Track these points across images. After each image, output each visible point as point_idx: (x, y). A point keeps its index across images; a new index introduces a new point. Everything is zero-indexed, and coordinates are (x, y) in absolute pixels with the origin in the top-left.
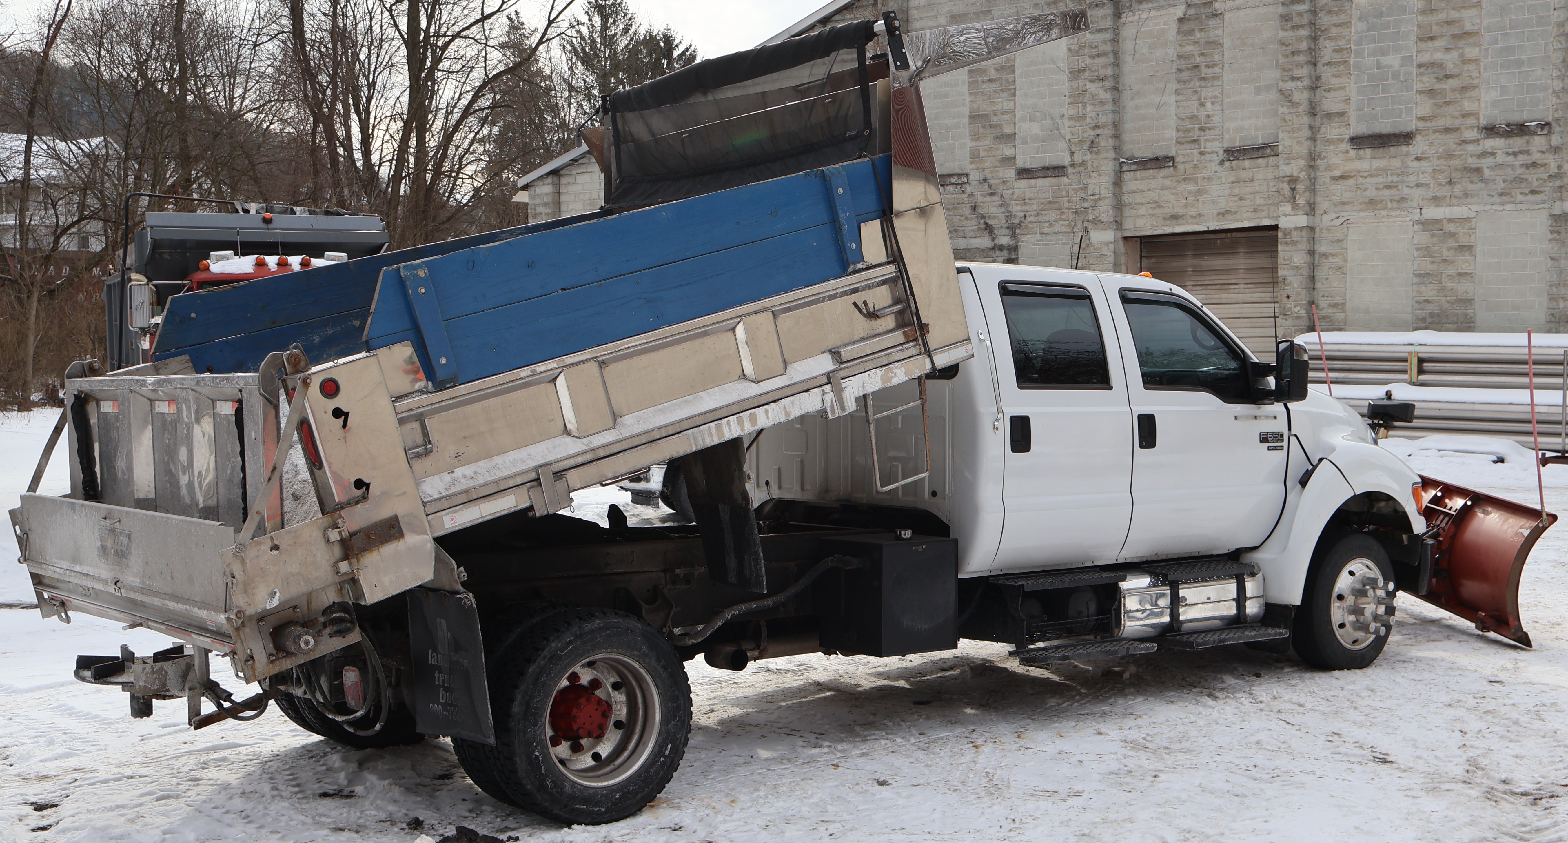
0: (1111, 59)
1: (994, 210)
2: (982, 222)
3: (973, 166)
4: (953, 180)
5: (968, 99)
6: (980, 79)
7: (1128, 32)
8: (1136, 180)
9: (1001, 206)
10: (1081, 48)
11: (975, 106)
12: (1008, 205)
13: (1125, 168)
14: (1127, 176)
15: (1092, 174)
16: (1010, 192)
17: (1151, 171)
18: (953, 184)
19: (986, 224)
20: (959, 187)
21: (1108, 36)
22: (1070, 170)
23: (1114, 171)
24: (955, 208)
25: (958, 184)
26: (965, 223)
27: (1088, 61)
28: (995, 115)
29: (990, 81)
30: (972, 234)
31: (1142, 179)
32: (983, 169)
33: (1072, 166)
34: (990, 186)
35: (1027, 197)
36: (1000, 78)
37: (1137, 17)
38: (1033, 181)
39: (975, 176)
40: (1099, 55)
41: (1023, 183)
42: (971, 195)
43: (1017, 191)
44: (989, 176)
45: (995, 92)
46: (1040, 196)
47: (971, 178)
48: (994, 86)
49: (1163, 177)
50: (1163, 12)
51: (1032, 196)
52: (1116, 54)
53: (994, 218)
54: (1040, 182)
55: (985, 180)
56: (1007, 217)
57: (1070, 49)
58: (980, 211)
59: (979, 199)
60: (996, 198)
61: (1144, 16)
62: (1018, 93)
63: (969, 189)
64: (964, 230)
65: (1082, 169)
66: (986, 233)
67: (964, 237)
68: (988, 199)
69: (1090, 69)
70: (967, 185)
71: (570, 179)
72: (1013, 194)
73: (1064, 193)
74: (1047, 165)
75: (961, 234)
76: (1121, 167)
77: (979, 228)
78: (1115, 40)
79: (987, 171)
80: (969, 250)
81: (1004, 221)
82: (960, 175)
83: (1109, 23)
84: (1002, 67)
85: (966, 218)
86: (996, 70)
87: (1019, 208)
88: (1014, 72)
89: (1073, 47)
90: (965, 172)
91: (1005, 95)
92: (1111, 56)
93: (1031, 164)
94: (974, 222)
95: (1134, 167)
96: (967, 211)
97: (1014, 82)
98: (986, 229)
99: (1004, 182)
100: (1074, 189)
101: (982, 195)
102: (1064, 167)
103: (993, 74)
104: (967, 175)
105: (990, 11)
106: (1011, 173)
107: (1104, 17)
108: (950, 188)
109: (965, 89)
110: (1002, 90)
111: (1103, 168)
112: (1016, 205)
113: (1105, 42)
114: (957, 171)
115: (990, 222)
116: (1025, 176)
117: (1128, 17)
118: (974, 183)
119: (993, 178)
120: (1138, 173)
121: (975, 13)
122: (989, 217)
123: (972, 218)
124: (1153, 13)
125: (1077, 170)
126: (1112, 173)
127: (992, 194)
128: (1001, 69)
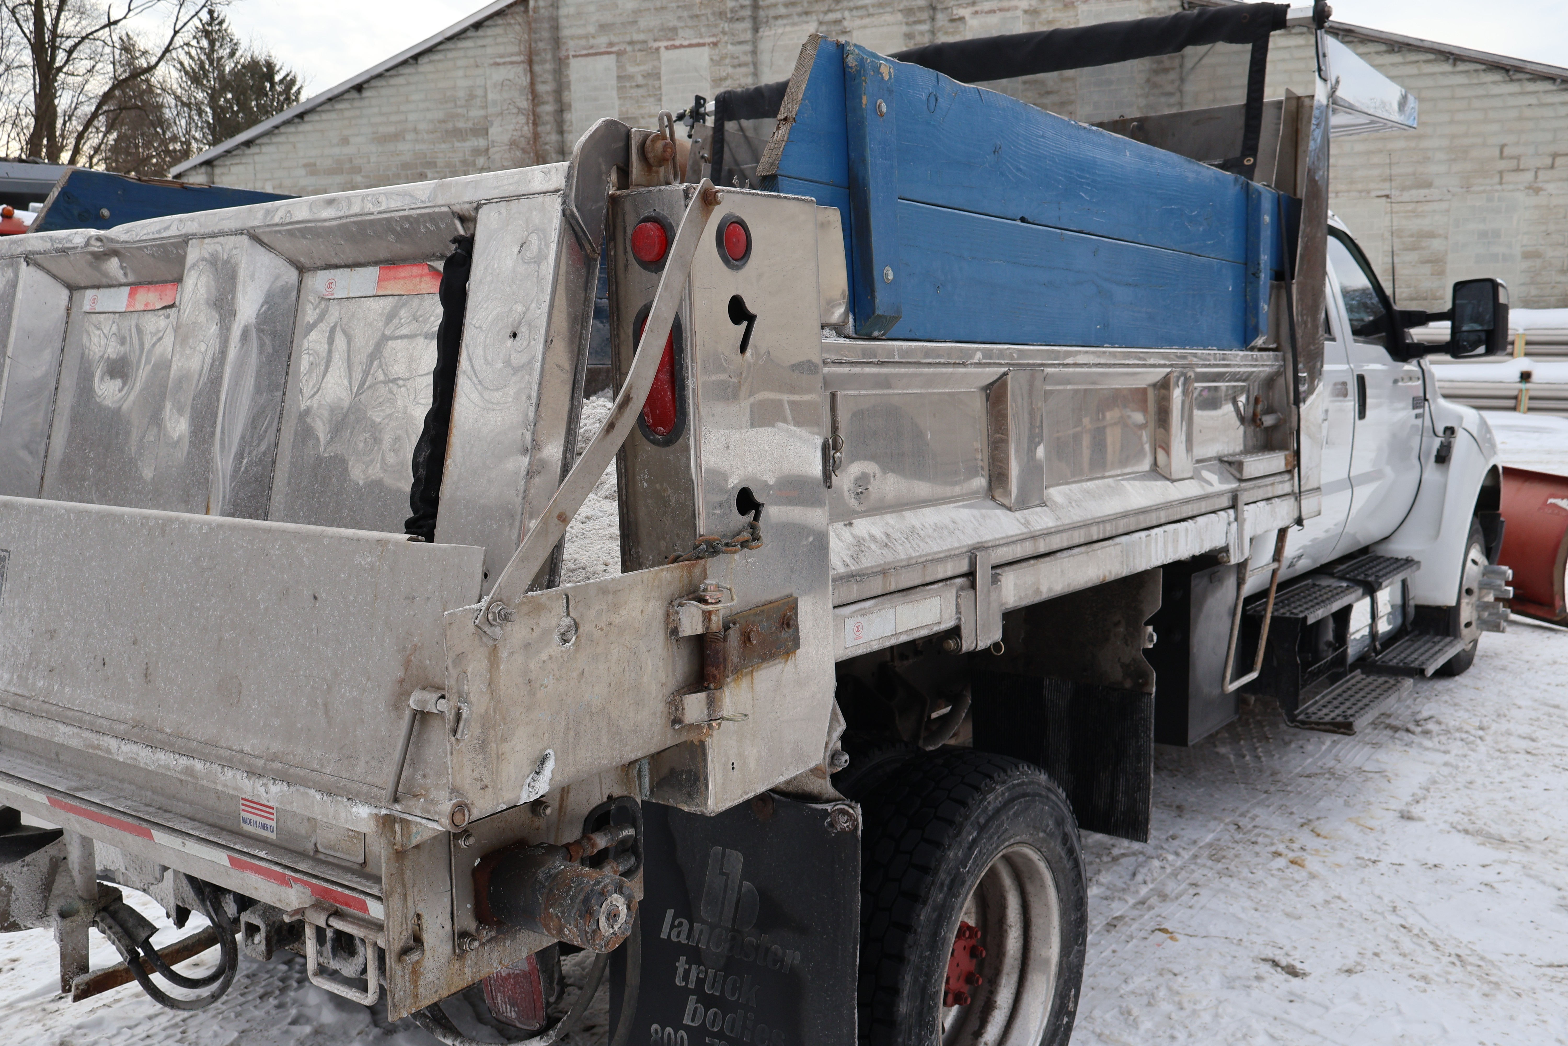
0: (751, 69)
5: (617, 102)
6: (628, 84)
7: (765, 45)
10: (723, 58)
11: (624, 109)
21: (748, 48)
27: (730, 70)
28: (643, 118)
29: (638, 86)
36: (647, 85)
37: (773, 32)
40: (740, 65)
45: (643, 96)
48: (641, 91)
50: (797, 28)
52: (755, 64)
57: (712, 60)
61: (780, 31)
62: (664, 98)
69: (732, 78)
71: (225, 170)
78: (754, 52)
83: (749, 36)
84: (649, 74)
86: (643, 76)
88: (659, 78)
89: (715, 58)
91: (652, 100)
92: (751, 66)
97: (660, 88)
103: (640, 80)
105: (636, 22)
107: (745, 31)
109: (614, 94)
110: (649, 96)
113: (745, 53)
117: (764, 32)
121: (622, 24)
124: (788, 29)
128: (647, 75)
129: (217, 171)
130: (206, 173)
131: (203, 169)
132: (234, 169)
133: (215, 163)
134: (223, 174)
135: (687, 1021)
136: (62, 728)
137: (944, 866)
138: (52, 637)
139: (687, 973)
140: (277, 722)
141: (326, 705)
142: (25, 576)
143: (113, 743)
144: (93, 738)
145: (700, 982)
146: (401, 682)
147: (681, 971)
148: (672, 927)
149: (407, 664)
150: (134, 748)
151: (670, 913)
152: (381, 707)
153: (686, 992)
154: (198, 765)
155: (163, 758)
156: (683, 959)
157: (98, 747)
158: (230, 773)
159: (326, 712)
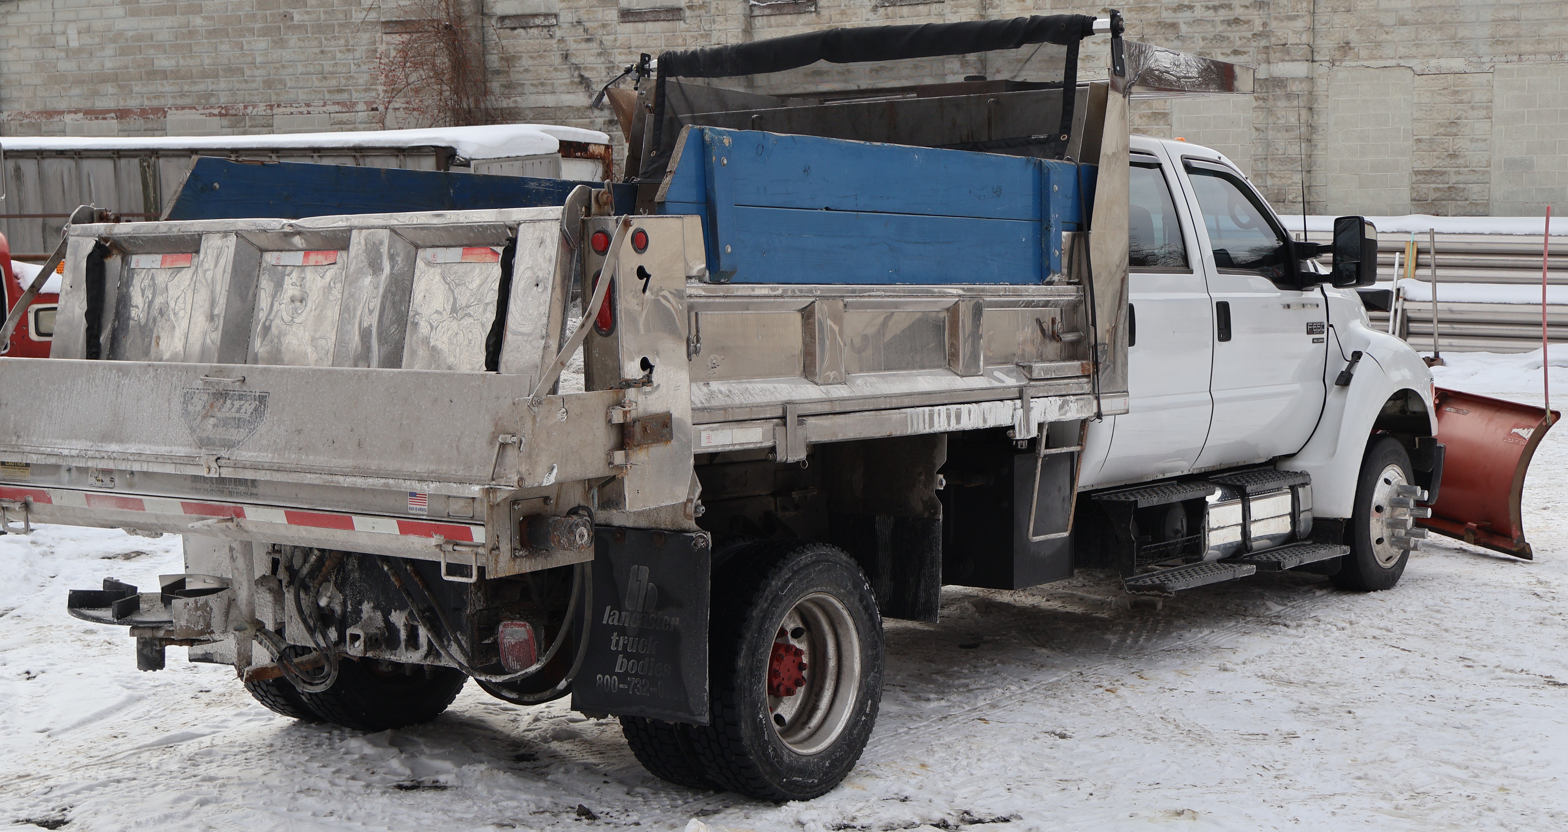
1: (592, 59)
2: (576, 74)
3: (564, 4)
4: (538, 21)
8: (770, 27)
9: (600, 54)
12: (609, 54)
13: (757, 12)
14: (759, 22)
15: (717, 19)
16: (612, 37)
17: (789, 17)
18: (538, 26)
19: (581, 76)
20: (545, 30)
22: (688, 13)
23: (744, 15)
24: (541, 56)
25: (545, 26)
26: (554, 74)
30: (564, 88)
31: (778, 26)
32: (577, 9)
33: (690, 7)
34: (586, 31)
35: (633, 45)
38: (640, 26)
39: (566, 17)
41: (629, 27)
42: (562, 40)
43: (620, 37)
44: (584, 17)
46: (650, 43)
47: (561, 19)
49: (804, 24)
51: (639, 43)
53: (592, 69)
54: (650, 26)
55: (579, 22)
56: (608, 68)
58: (573, 61)
59: (572, 46)
60: (594, 45)
63: (558, 33)
64: (553, 84)
65: (702, 12)
66: (581, 88)
67: (553, 93)
68: (584, 45)
70: (556, 28)
72: (615, 40)
73: (680, 41)
74: (658, 5)
75: (549, 88)
76: (752, 11)
77: (572, 82)
79: (582, 11)
80: (560, 108)
81: (604, 74)
82: (546, 16)
85: (556, 69)
87: (623, 58)
90: (554, 12)
93: (638, 4)
94: (566, 74)
95: (768, 11)
96: (557, 60)
98: (581, 83)
99: (604, 26)
100: (692, 37)
101: (575, 41)
102: (681, 9)
104: (556, 16)
106: (612, 15)
108: (534, 31)
111: (731, 12)
112: (620, 54)
114: (543, 10)
115: (587, 74)
116: (631, 19)
118: (565, 26)
119: (589, 20)
120: (773, 18)
122: (585, 68)
123: (563, 69)
125: (697, 12)
126: (742, 19)
127: (588, 40)
135: (617, 670)
136: (309, 476)
137: (768, 589)
138: (300, 433)
139: (618, 642)
140: (432, 457)
141: (457, 447)
142: (280, 404)
143: (341, 479)
144: (329, 478)
145: (625, 646)
146: (493, 433)
147: (614, 641)
148: (610, 616)
149: (496, 425)
150: (354, 479)
151: (608, 608)
152: (484, 444)
153: (617, 653)
154: (391, 481)
155: (370, 480)
156: (615, 634)
157: (332, 482)
158: (408, 482)
159: (458, 449)
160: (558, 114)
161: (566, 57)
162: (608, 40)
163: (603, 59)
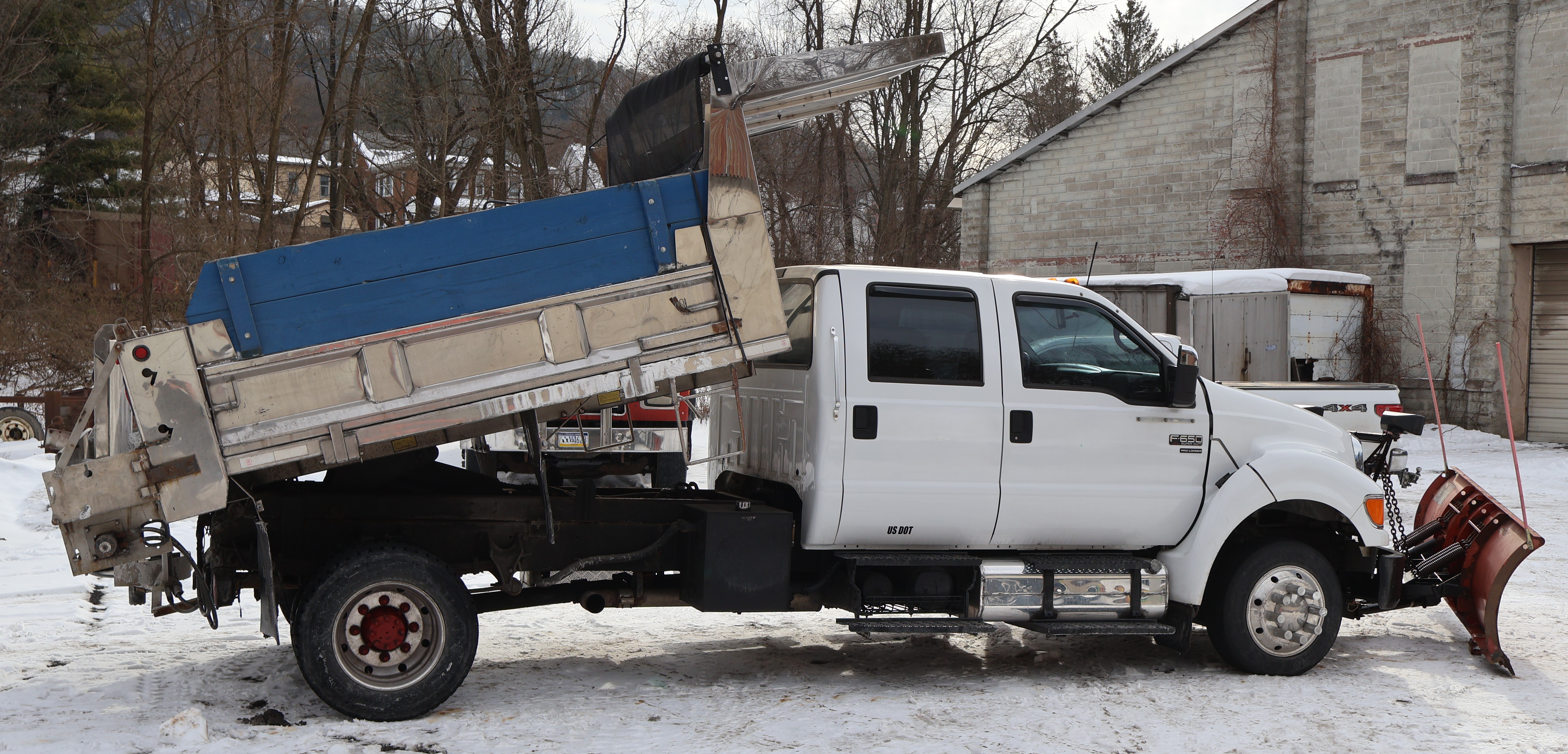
0: (1505, 63)
1: (1382, 216)
2: (1369, 228)
3: (1363, 173)
4: (1343, 187)
5: (1361, 106)
6: (1373, 86)
7: (1525, 35)
8: (1527, 185)
9: (1388, 212)
10: (1476, 52)
11: (1368, 113)
12: (1396, 211)
13: (1516, 174)
14: (1517, 182)
15: (1480, 180)
16: (1398, 198)
17: (1543, 177)
18: (1343, 190)
19: (1373, 230)
20: (1348, 193)
21: (1502, 40)
22: (1460, 176)
23: (1503, 177)
24: (1343, 214)
25: (1348, 190)
26: (1353, 228)
27: (1481, 65)
28: (1387, 122)
29: (1383, 88)
30: (1359, 239)
31: (1534, 185)
32: (1373, 176)
33: (1462, 172)
34: (1378, 193)
35: (1415, 204)
36: (1393, 85)
37: (1535, 19)
38: (1421, 188)
39: (1364, 183)
40: (1492, 60)
41: (1412, 189)
42: (1360, 201)
43: (1405, 197)
44: (1378, 182)
45: (1388, 99)
46: (1428, 202)
47: (1361, 184)
48: (1387, 93)
49: (1556, 183)
50: (1562, 13)
51: (1420, 202)
52: (1511, 58)
53: (1382, 224)
54: (1429, 188)
55: (1374, 187)
56: (1394, 223)
57: (1464, 55)
58: (1368, 217)
59: (1368, 205)
60: (1384, 204)
61: (1543, 18)
62: (1410, 99)
63: (1358, 196)
64: (1351, 237)
65: (1472, 175)
66: (1373, 239)
67: (1351, 243)
68: (1376, 205)
69: (1482, 74)
70: (1356, 192)
71: (999, 187)
72: (1401, 200)
73: (1452, 199)
74: (1436, 171)
75: (1349, 239)
76: (1512, 173)
77: (1366, 235)
78: (1511, 43)
79: (1377, 177)
80: (1356, 255)
81: (1391, 227)
82: (1349, 182)
83: (1504, 27)
84: (1396, 74)
85: (1354, 225)
86: (1390, 77)
87: (1406, 214)
88: (1407, 78)
89: (1468, 52)
90: (1355, 179)
91: (1397, 101)
92: (1505, 60)
93: (1420, 170)
94: (1361, 228)
95: (1525, 173)
96: (1355, 216)
97: (1407, 88)
98: (1373, 235)
99: (1393, 189)
100: (1462, 196)
101: (1370, 202)
102: (1454, 173)
103: (1386, 81)
104: (1357, 182)
105: (1386, 19)
106: (1400, 179)
107: (1500, 21)
108: (1340, 194)
109: (1359, 97)
110: (1395, 97)
111: (1492, 174)
112: (1404, 211)
113: (1498, 46)
114: (1347, 178)
115: (1377, 228)
116: (1414, 182)
117: (1526, 20)
118: (1363, 189)
119: (1382, 185)
120: (1529, 178)
121: (1371, 22)
122: (1377, 224)
123: (1360, 225)
124: (1552, 15)
125: (1467, 176)
126: (1501, 179)
127: (1380, 201)
128: (1394, 76)
129: (993, 188)
130: (983, 191)
131: (980, 188)
132: (1007, 187)
133: (992, 181)
134: (997, 191)
160: (1354, 260)
161: (1362, 214)
162: (1395, 200)
163: (1390, 216)
